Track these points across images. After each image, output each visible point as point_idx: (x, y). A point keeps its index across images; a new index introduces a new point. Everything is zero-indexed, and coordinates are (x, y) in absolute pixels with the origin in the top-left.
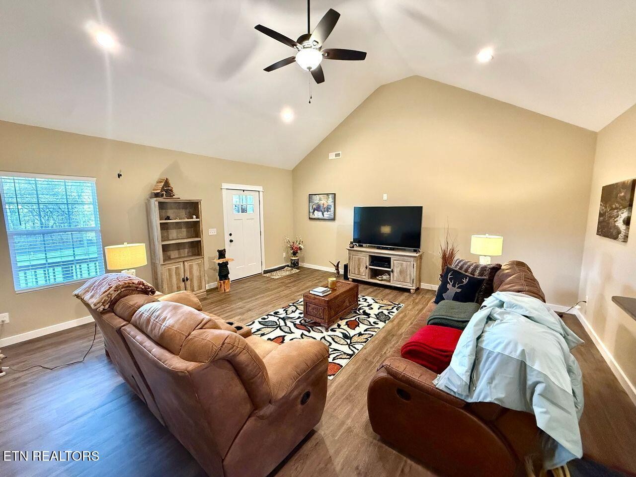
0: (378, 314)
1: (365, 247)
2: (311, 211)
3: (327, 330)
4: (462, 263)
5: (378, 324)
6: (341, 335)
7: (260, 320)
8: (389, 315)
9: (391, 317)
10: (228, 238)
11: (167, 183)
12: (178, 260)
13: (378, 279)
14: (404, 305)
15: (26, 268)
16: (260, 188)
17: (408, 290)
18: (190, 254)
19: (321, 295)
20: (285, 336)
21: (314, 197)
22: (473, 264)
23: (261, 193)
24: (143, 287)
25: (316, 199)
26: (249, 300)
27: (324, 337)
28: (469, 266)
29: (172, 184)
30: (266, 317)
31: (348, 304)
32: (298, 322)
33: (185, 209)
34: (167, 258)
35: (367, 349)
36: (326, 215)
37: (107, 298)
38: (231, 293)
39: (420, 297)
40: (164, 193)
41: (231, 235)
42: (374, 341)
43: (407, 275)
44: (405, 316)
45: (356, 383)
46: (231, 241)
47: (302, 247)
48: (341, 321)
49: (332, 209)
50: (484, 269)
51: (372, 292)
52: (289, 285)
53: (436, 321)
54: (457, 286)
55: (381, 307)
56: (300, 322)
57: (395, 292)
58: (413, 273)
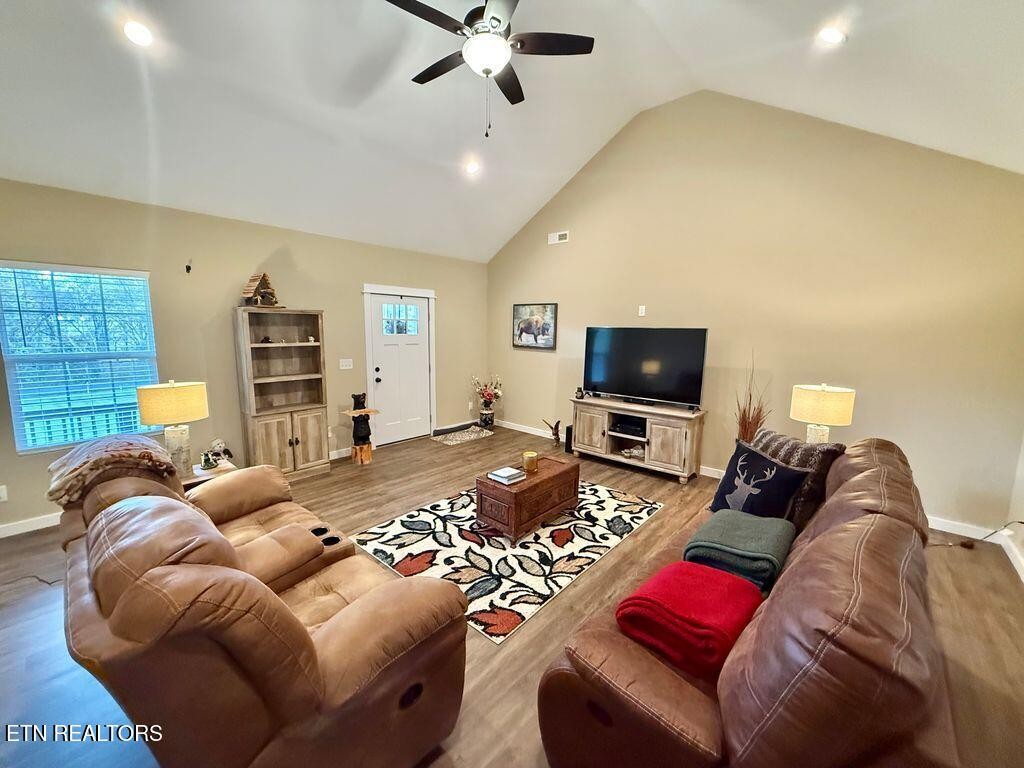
0: (612, 521)
1: (602, 398)
2: (517, 332)
3: (513, 545)
4: (768, 437)
5: (607, 539)
6: (536, 557)
7: (404, 518)
8: (632, 523)
9: (635, 526)
10: (372, 375)
11: (264, 282)
12: (282, 410)
13: (623, 455)
14: (662, 505)
15: (33, 416)
16: (431, 294)
17: (675, 478)
18: (306, 400)
19: (505, 482)
20: (438, 551)
21: (522, 309)
22: (788, 441)
23: (432, 301)
24: (150, 464)
25: (525, 313)
26: (398, 481)
27: (505, 559)
28: (782, 445)
29: (275, 284)
30: (416, 513)
31: (557, 500)
32: (467, 526)
33: (298, 325)
34: (265, 406)
35: (578, 588)
36: (541, 340)
37: (75, 482)
38: (372, 467)
39: (695, 491)
40: (259, 298)
41: (377, 370)
42: (594, 572)
43: (674, 450)
44: (662, 526)
45: (542, 656)
46: (378, 380)
47: (500, 393)
48: (542, 529)
49: (551, 330)
50: (809, 452)
51: (611, 477)
52: (469, 458)
53: (701, 552)
54: (752, 483)
55: (620, 506)
56: (471, 526)
57: (652, 480)
58: (686, 448)
